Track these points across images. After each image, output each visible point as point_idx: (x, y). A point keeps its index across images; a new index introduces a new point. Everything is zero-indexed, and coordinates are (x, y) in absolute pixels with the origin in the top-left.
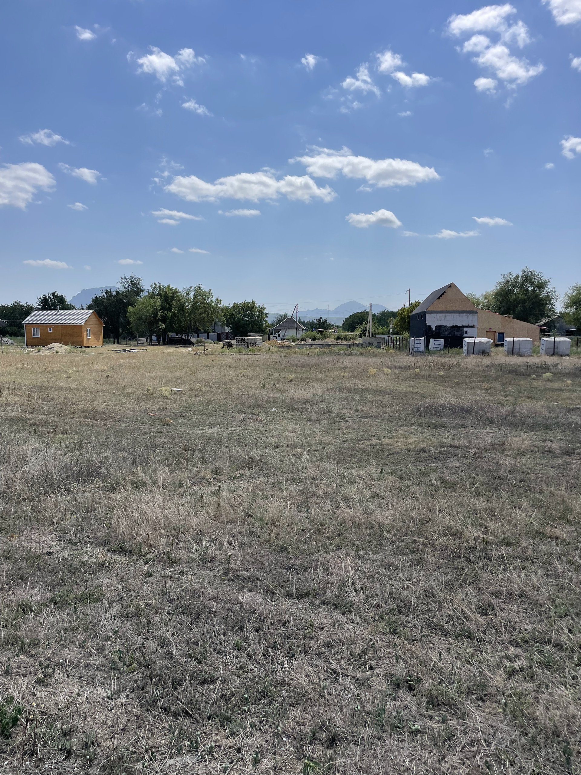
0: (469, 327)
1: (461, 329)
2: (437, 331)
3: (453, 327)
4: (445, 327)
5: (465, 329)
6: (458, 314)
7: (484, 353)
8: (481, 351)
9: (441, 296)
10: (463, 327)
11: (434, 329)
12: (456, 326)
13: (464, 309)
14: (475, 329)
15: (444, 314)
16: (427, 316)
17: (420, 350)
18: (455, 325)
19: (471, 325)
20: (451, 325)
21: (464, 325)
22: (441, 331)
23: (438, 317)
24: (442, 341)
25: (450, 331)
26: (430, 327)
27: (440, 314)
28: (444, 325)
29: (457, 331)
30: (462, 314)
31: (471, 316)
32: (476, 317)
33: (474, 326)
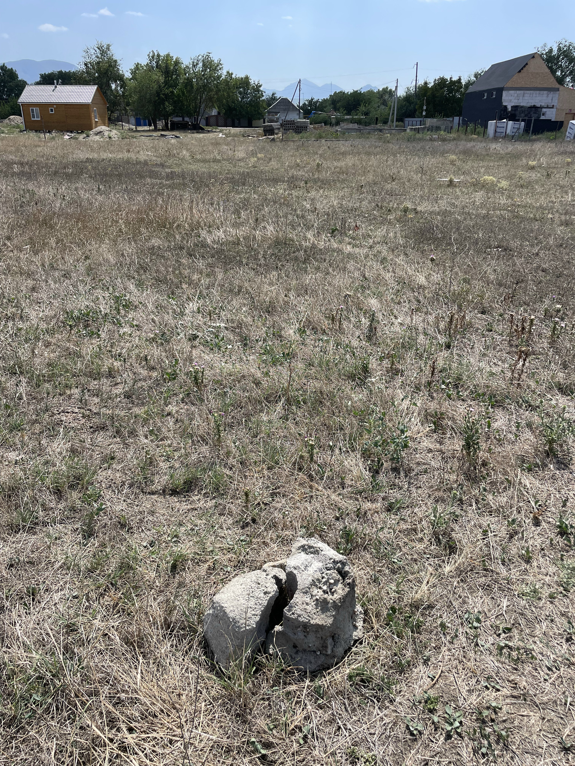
0: (548, 107)
1: (539, 109)
2: (513, 112)
3: (531, 107)
4: (522, 107)
5: (544, 110)
6: (538, 92)
9: (522, 69)
10: (541, 107)
11: (510, 110)
12: (534, 107)
13: (545, 86)
14: (554, 110)
15: (522, 92)
16: (504, 93)
18: (533, 104)
19: (550, 105)
20: (529, 105)
21: (543, 104)
22: (517, 113)
23: (516, 95)
24: (522, 124)
25: (526, 113)
26: (506, 107)
27: (518, 92)
28: (522, 105)
29: (534, 113)
30: (542, 92)
31: (551, 95)
32: (557, 96)
33: (553, 107)
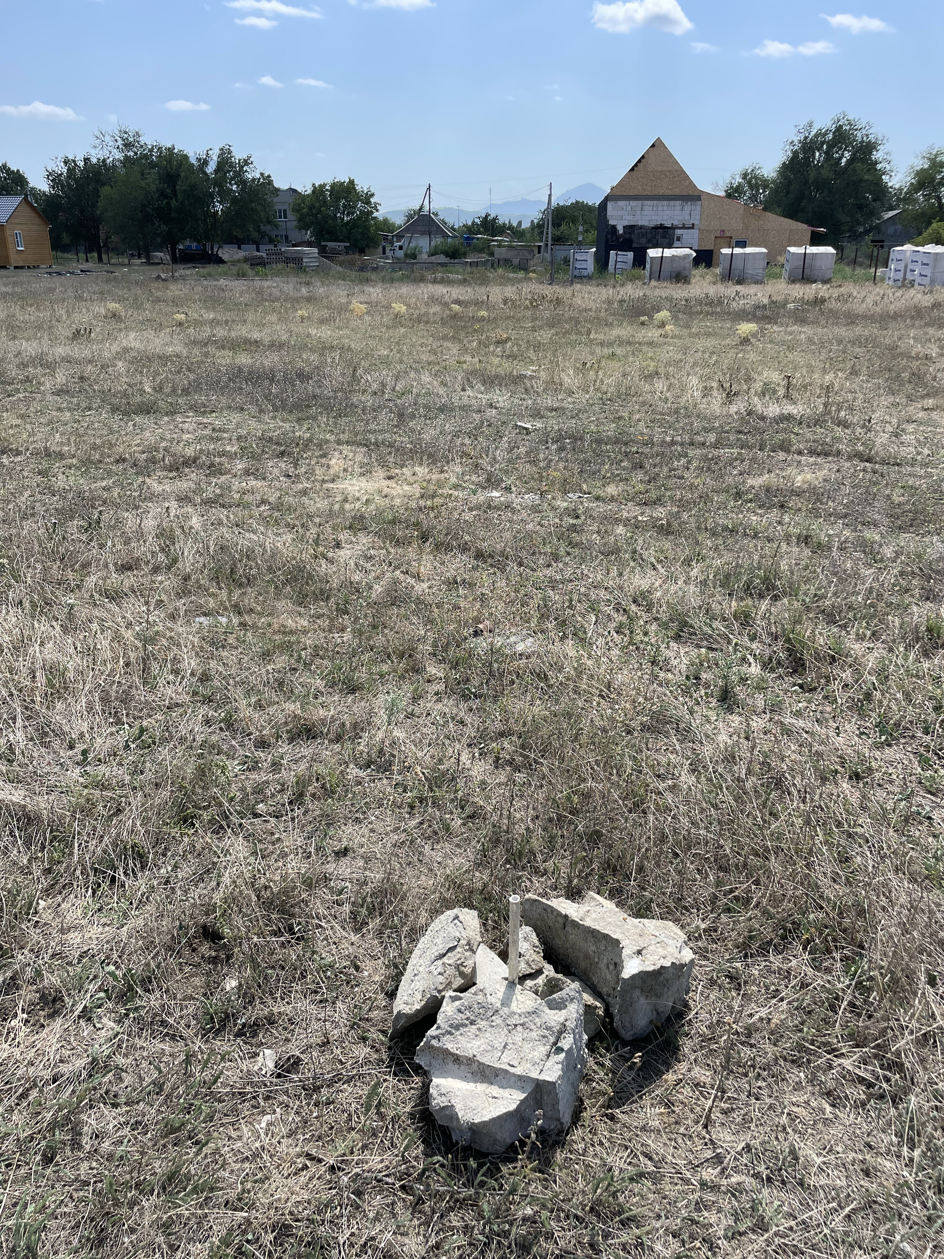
0: (684, 227)
1: (670, 231)
2: (627, 236)
3: (656, 228)
4: (641, 227)
5: (678, 232)
6: (665, 203)
7: (680, 277)
8: (674, 275)
9: (636, 165)
10: (673, 228)
11: (621, 232)
12: (662, 227)
13: (677, 192)
14: (695, 232)
15: (640, 203)
16: (611, 208)
17: (585, 273)
18: (659, 223)
19: (689, 223)
20: (652, 224)
21: (676, 223)
22: (633, 237)
23: (630, 208)
24: (631, 255)
25: (649, 236)
26: (614, 227)
27: (633, 203)
28: (640, 223)
29: (663, 237)
30: (672, 203)
31: (688, 207)
32: (699, 208)
33: (693, 227)
